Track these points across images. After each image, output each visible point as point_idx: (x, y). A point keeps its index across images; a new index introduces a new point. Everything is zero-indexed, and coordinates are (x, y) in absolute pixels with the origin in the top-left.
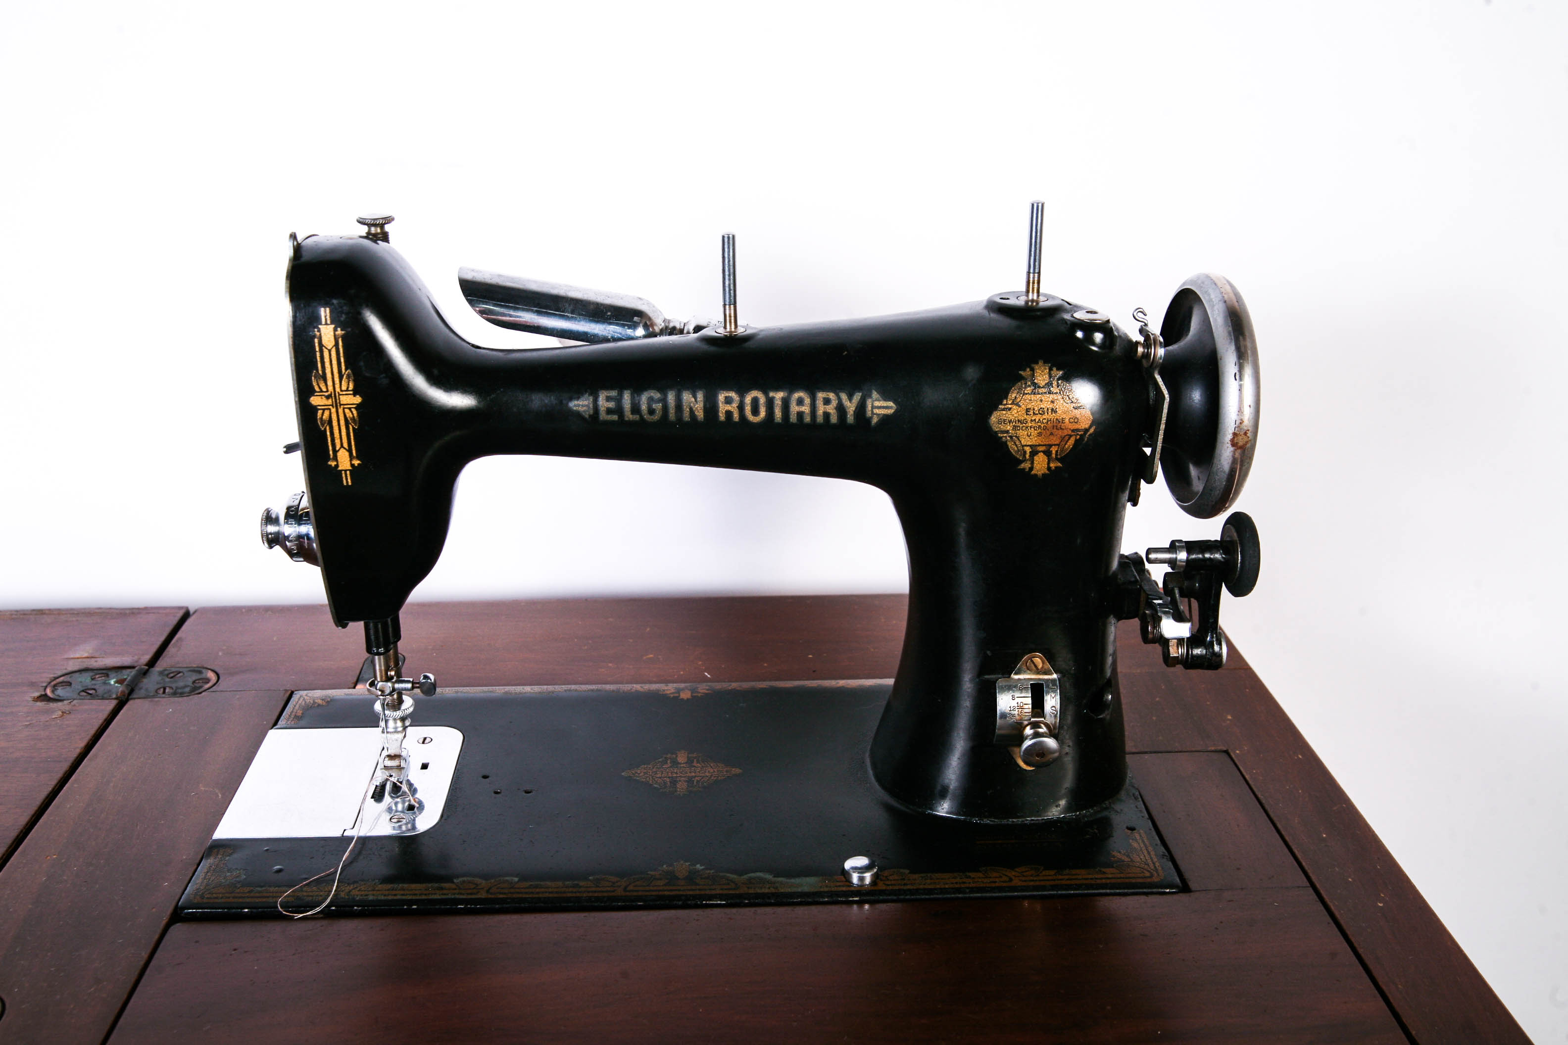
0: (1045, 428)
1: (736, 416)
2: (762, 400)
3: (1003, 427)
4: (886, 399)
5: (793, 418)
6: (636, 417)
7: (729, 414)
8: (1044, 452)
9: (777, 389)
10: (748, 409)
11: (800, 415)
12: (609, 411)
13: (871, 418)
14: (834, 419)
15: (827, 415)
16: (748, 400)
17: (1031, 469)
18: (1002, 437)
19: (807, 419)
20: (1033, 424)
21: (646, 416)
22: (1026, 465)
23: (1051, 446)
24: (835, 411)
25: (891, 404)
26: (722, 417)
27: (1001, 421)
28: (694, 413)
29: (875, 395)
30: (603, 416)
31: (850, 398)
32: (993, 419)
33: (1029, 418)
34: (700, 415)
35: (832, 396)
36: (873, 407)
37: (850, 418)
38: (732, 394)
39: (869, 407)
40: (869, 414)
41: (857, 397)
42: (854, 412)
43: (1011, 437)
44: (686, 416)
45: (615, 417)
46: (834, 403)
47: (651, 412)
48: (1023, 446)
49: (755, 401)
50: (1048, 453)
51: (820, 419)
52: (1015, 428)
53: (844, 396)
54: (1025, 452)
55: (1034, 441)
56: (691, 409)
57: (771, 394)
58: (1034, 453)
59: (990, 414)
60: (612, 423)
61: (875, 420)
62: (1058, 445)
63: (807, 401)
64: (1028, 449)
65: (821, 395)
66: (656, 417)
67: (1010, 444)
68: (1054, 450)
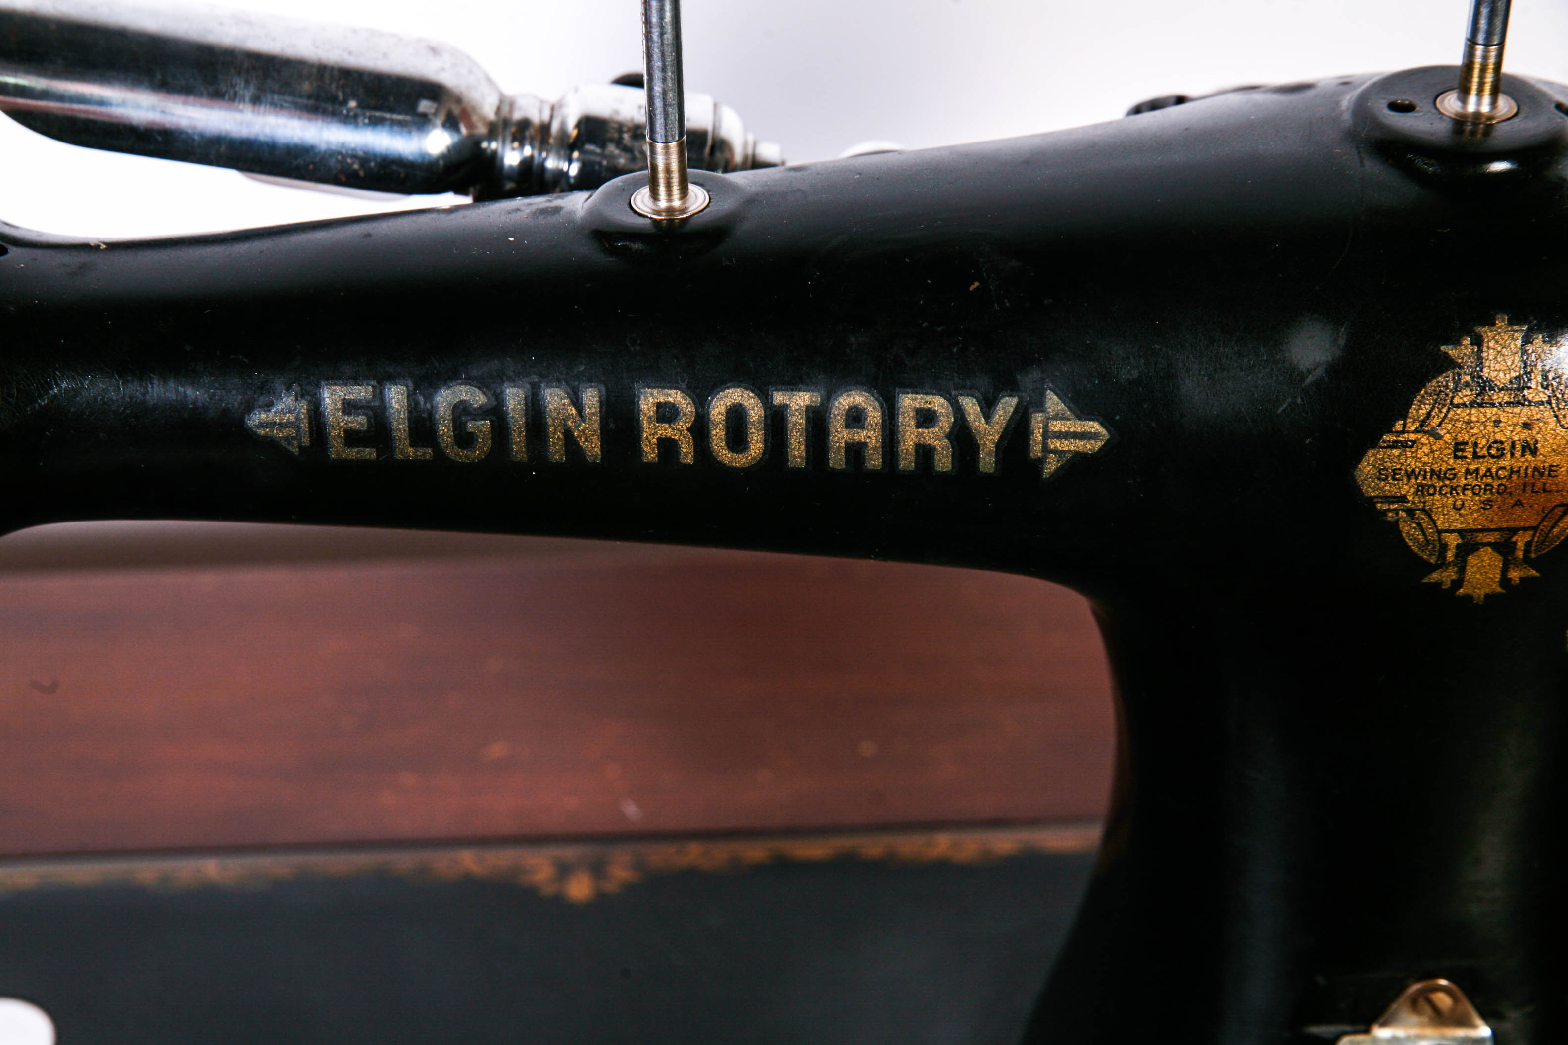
0: (1503, 491)
1: (687, 452)
2: (755, 411)
3: (1388, 488)
4: (1083, 414)
5: (837, 459)
6: (427, 453)
7: (667, 446)
8: (1495, 546)
9: (793, 384)
10: (718, 434)
11: (855, 451)
12: (352, 438)
13: (1041, 461)
14: (944, 462)
15: (925, 452)
16: (718, 408)
17: (1458, 583)
18: (1384, 513)
19: (874, 461)
20: (1471, 480)
21: (452, 451)
22: (1447, 576)
23: (1514, 531)
24: (946, 442)
25: (1095, 426)
26: (650, 453)
27: (1382, 475)
28: (577, 443)
29: (1053, 402)
30: (337, 450)
31: (988, 407)
32: (1367, 467)
33: (1460, 467)
34: (593, 448)
35: (938, 403)
36: (1046, 435)
37: (987, 461)
38: (675, 397)
39: (1038, 436)
40: (1036, 450)
41: (1007, 406)
42: (998, 445)
43: (1410, 512)
44: (556, 451)
45: (370, 453)
46: (945, 423)
47: (464, 439)
48: (1440, 532)
49: (736, 415)
50: (1504, 548)
51: (907, 461)
52: (1421, 490)
53: (971, 406)
54: (1444, 547)
55: (1472, 519)
56: (568, 434)
57: (779, 398)
58: (1468, 548)
59: (1359, 456)
60: (362, 465)
61: (1051, 465)
62: (1535, 529)
63: (874, 415)
64: (1453, 541)
65: (908, 402)
66: (477, 453)
67: (1407, 529)
68: (1521, 541)
